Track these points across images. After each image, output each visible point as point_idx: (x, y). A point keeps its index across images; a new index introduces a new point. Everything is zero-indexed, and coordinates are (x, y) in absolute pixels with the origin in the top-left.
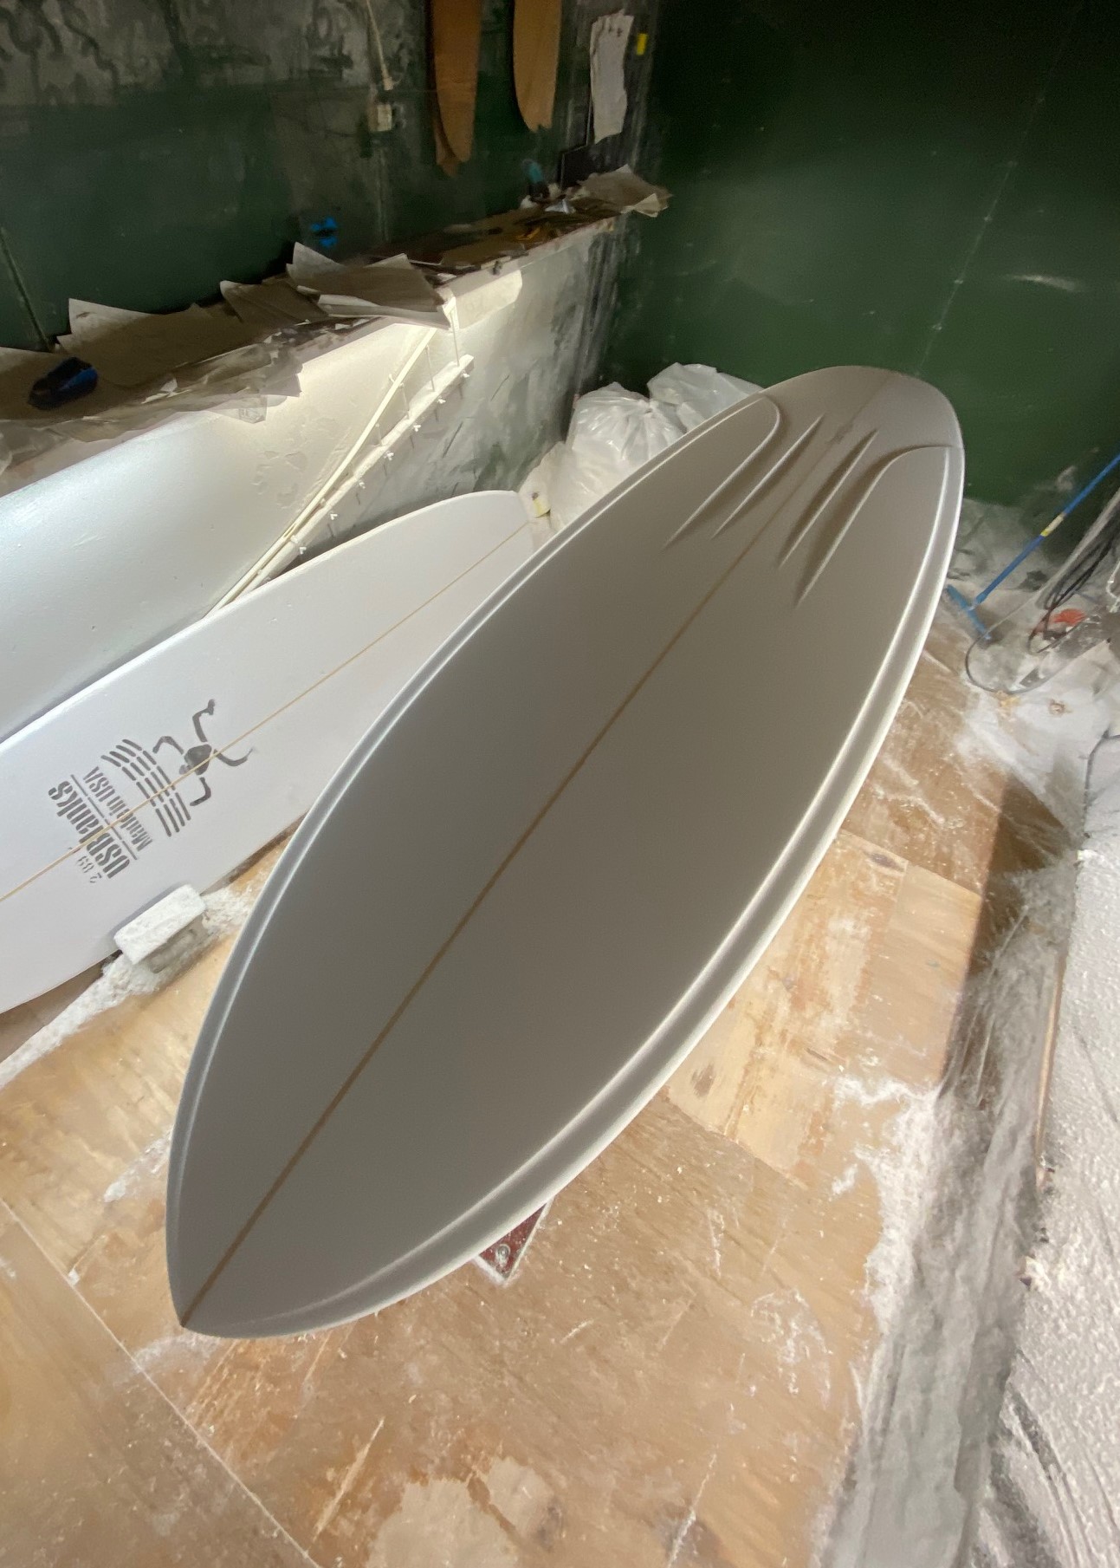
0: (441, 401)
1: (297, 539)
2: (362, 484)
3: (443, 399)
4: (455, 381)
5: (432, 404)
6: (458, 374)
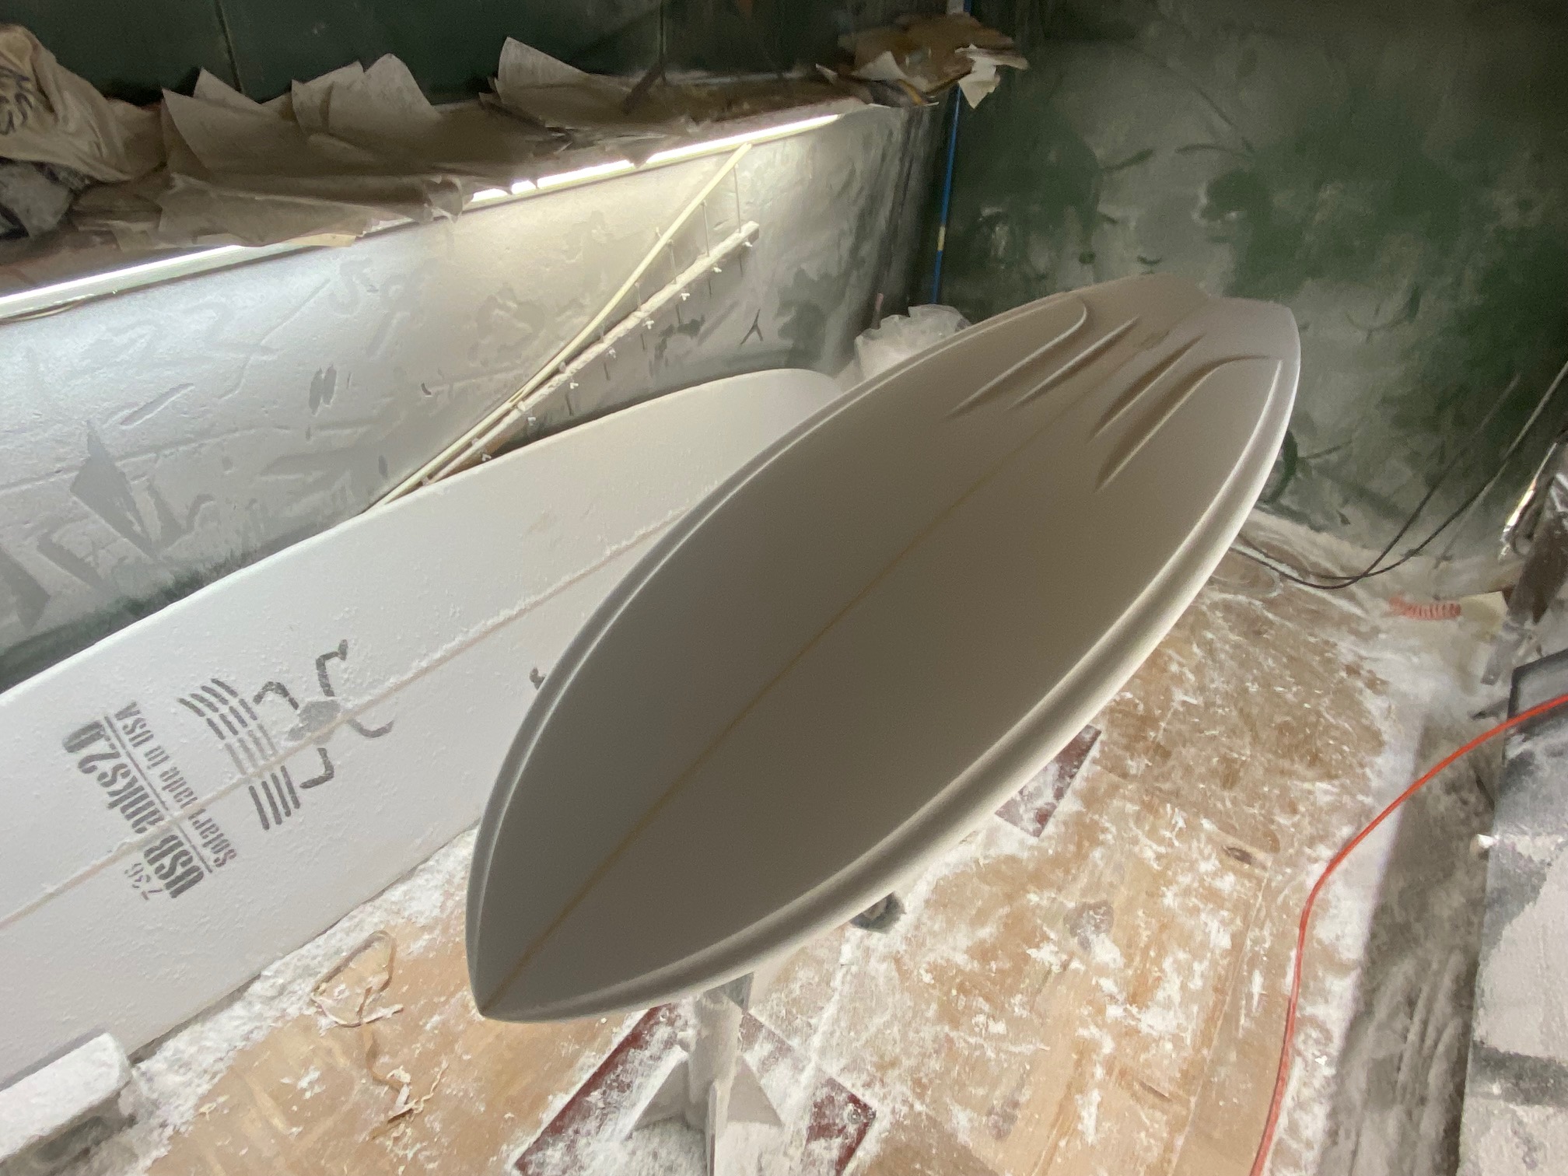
0: (717, 270)
1: (524, 406)
2: (612, 351)
3: (719, 268)
4: (735, 249)
5: (705, 271)
6: (739, 241)
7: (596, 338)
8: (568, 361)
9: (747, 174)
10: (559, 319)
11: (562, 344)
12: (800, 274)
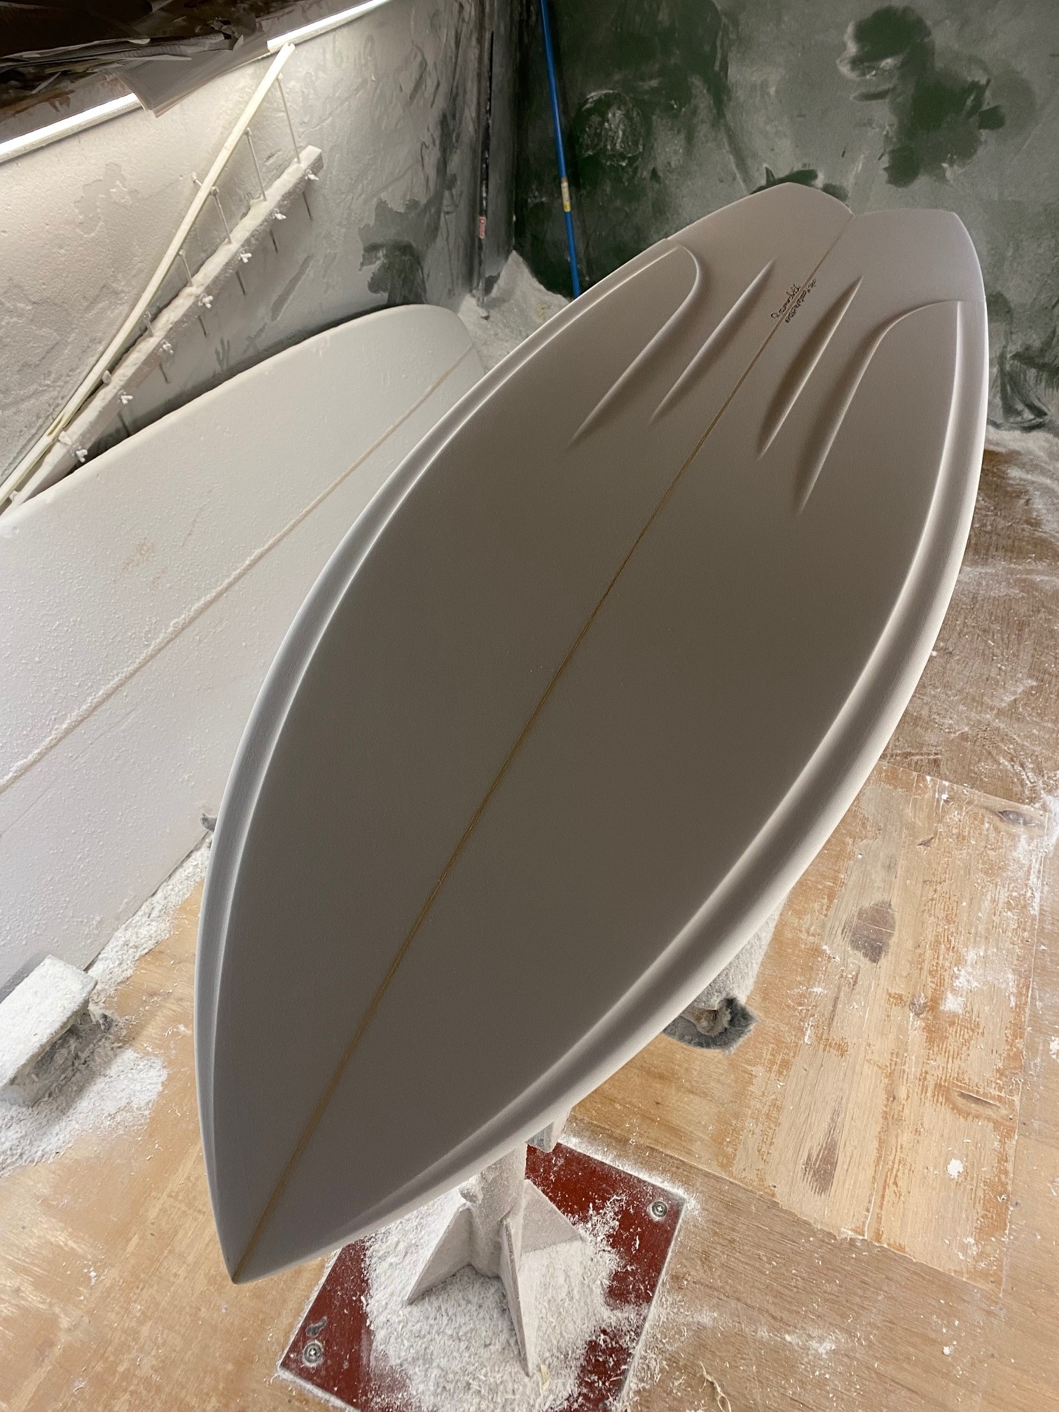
0: (280, 216)
1: (70, 437)
2: (167, 344)
3: (281, 213)
4: (296, 186)
5: (265, 220)
6: (299, 175)
7: (142, 331)
8: (112, 368)
9: (292, 83)
10: (89, 315)
11: (101, 348)
12: (382, 206)
